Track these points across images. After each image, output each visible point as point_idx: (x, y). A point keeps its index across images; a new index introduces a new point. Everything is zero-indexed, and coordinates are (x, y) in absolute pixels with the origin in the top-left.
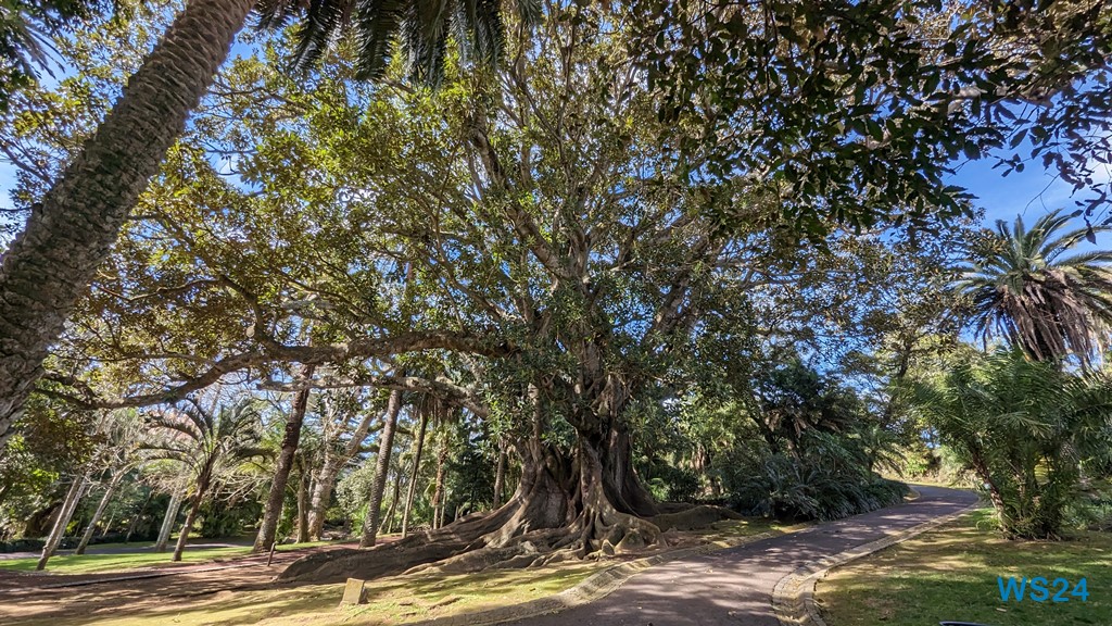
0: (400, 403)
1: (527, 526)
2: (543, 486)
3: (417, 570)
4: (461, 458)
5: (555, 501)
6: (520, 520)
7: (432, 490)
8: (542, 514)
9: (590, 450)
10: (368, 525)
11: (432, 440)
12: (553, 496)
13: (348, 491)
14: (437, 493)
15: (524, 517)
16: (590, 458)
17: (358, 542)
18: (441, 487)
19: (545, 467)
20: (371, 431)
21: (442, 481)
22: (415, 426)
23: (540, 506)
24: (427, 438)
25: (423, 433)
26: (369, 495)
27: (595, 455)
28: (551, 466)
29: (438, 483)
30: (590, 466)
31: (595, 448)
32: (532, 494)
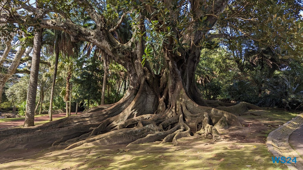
0: (41, 42)
1: (136, 113)
2: (144, 91)
3: (76, 146)
4: (82, 76)
5: (151, 99)
6: (132, 110)
7: (64, 93)
8: (144, 106)
9: (177, 69)
10: (28, 111)
11: (62, 67)
12: (150, 96)
13: (12, 94)
14: (67, 95)
15: (134, 108)
16: (176, 74)
17: (22, 120)
18: (69, 92)
19: (146, 80)
20: (22, 61)
21: (69, 89)
22: (50, 59)
23: (143, 102)
24: (59, 66)
25: (57, 63)
26: (26, 96)
27: (179, 73)
28: (150, 79)
29: (67, 90)
30: (175, 80)
31: (179, 69)
32: (138, 95)
